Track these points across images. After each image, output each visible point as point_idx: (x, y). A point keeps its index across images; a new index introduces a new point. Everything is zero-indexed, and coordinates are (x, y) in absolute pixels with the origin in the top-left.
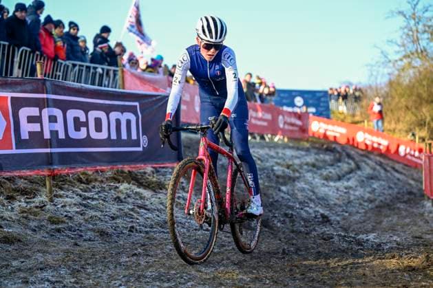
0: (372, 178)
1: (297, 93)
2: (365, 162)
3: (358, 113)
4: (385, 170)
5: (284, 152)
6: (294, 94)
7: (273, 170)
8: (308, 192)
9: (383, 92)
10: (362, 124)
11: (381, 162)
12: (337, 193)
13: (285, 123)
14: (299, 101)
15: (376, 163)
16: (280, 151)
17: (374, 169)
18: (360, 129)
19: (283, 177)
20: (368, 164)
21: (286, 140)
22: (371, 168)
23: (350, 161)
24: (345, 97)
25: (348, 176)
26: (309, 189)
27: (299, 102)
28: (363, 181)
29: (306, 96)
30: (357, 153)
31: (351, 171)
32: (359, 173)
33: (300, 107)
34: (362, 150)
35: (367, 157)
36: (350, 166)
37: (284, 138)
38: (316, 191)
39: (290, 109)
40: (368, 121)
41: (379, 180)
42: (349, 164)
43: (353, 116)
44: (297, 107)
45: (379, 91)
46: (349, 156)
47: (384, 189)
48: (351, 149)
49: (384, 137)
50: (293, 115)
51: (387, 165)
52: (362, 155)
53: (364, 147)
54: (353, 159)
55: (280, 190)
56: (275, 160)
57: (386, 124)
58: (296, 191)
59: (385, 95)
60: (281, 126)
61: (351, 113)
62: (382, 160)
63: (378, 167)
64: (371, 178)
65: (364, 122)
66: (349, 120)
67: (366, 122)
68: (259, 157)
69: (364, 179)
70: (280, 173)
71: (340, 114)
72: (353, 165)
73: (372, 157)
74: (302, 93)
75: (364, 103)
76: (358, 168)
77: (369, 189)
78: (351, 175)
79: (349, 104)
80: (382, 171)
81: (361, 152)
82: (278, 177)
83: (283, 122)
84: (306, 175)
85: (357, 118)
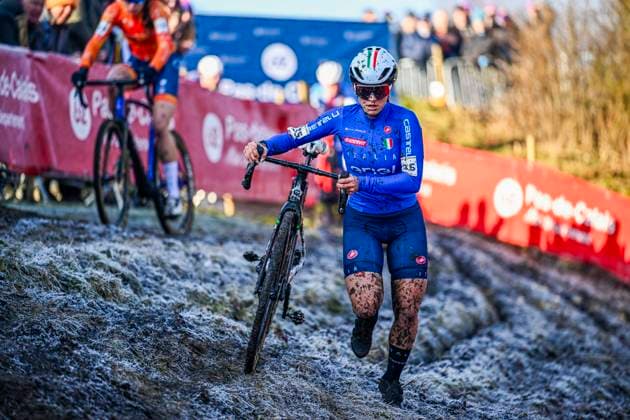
0: (551, 356)
1: (275, 32)
2: (524, 292)
3: (499, 109)
4: (601, 323)
5: (220, 252)
6: (260, 32)
7: (179, 322)
8: (313, 407)
9: (594, 30)
10: (517, 148)
11: (584, 294)
12: (419, 412)
13: (229, 143)
14: (279, 60)
15: (567, 298)
16: (206, 250)
17: (561, 322)
18: (504, 171)
19: (218, 351)
20: (536, 303)
21: (229, 208)
22: (550, 318)
23: (471, 291)
24: (453, 48)
25: (462, 347)
26: (314, 397)
27: (282, 62)
28: (518, 366)
29: (306, 40)
30: (498, 259)
31: (475, 329)
32: (504, 334)
33: (283, 84)
34: (517, 249)
35: (535, 276)
36: (472, 310)
37: (220, 200)
38: (343, 402)
39: (245, 92)
40: (537, 140)
41: (580, 363)
42: (465, 300)
43: (484, 118)
44: (274, 82)
45: (579, 26)
46: (466, 271)
47: (597, 396)
48: (475, 247)
49: (594, 202)
50: (257, 114)
51: (608, 305)
52: (513, 269)
53: (521, 237)
54: (481, 282)
55: (205, 399)
56: (189, 284)
57: (605, 151)
58: (267, 404)
59: (604, 42)
60: (214, 154)
61: (474, 107)
62: (589, 287)
63: (575, 315)
64: (548, 352)
65: (522, 142)
66: (468, 134)
67: (530, 141)
68: (125, 271)
69: (524, 359)
70: (206, 333)
71: (434, 109)
72: (482, 306)
73: (553, 273)
74: (289, 31)
75: (524, 69)
76: (502, 315)
77: (539, 397)
78: (474, 343)
79: (468, 75)
80: (591, 329)
81: (509, 256)
82: (198, 349)
83: (220, 141)
84: (303, 341)
85: (499, 129)
